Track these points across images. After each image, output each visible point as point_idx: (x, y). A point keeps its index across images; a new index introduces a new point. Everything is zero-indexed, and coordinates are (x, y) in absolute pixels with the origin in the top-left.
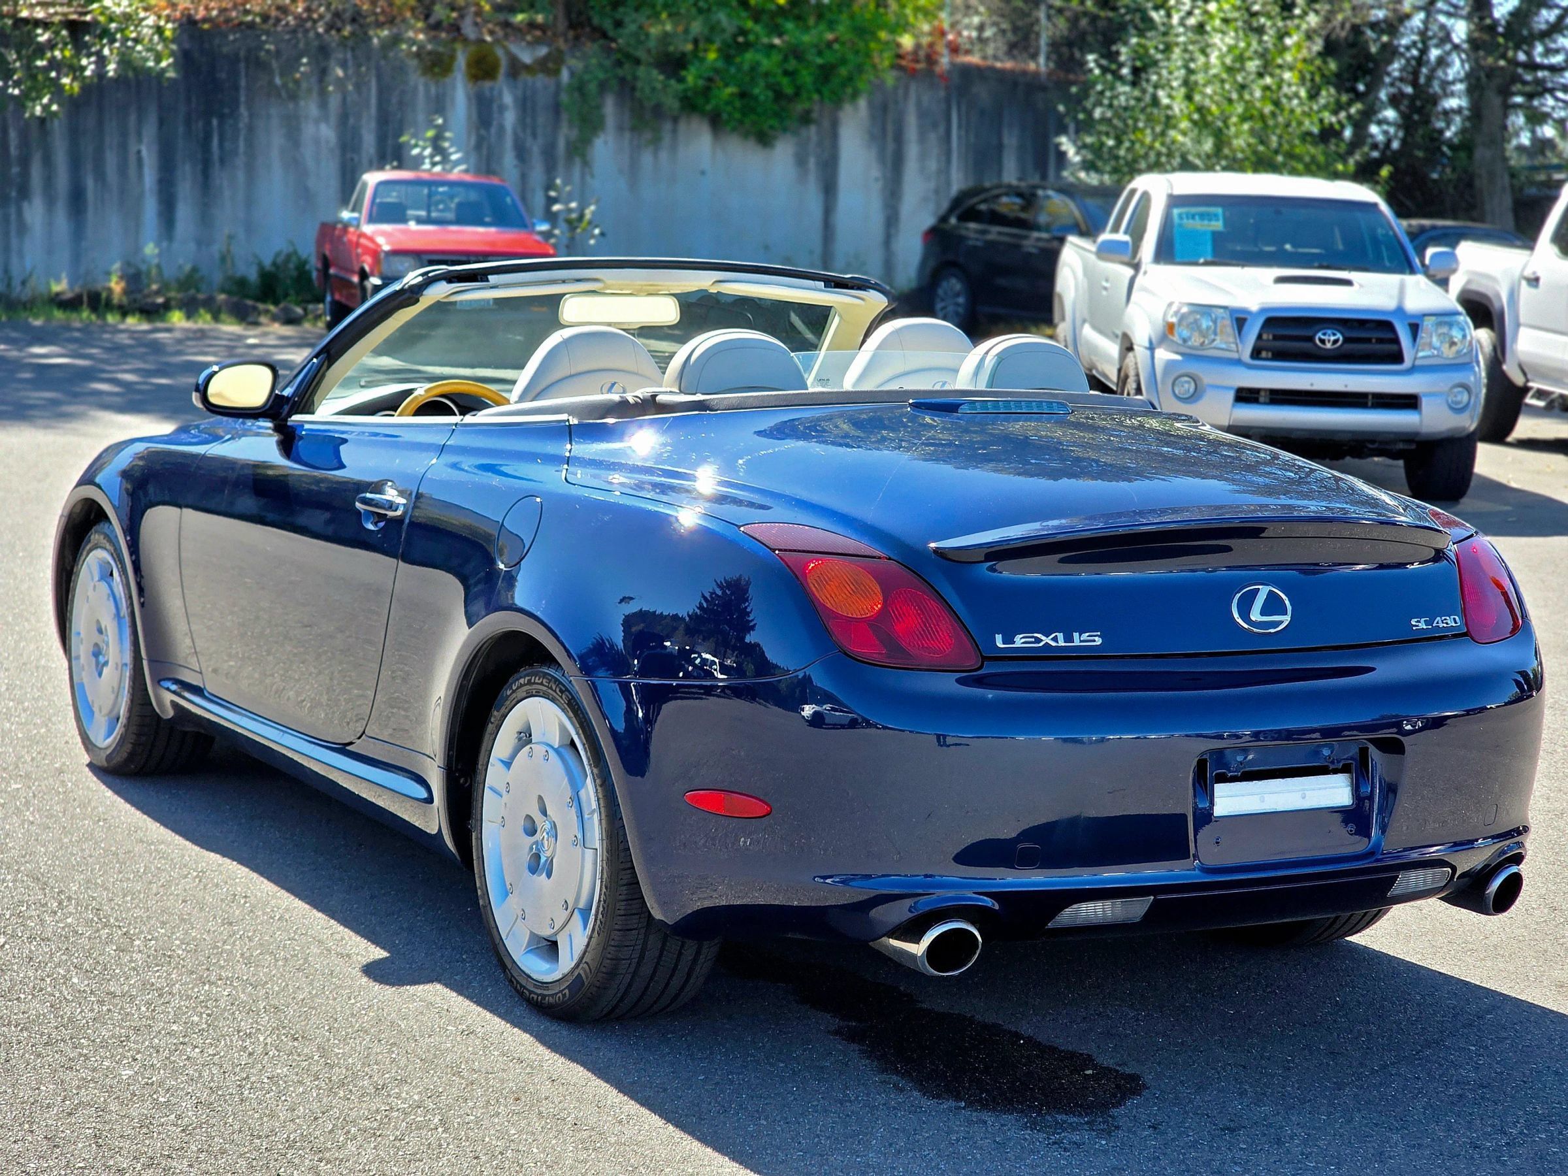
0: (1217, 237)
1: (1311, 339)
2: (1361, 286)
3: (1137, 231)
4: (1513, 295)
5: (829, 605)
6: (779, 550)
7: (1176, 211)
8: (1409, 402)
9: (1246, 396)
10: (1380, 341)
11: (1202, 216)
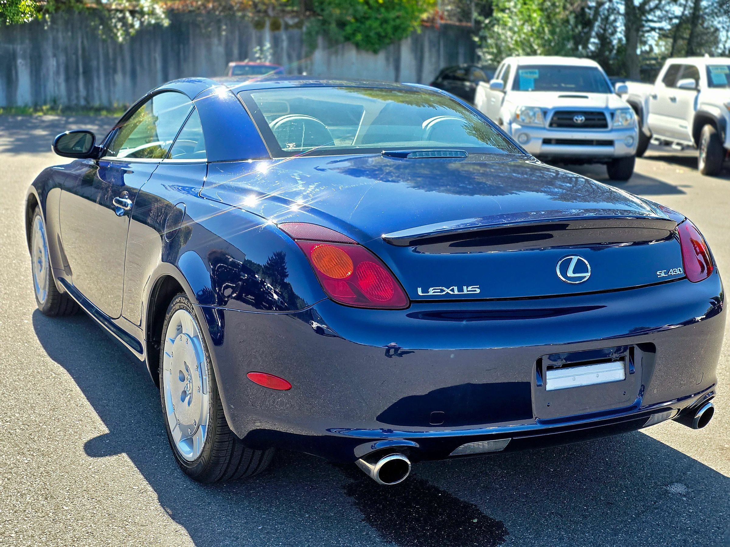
0: (536, 80)
1: (572, 119)
2: (592, 98)
3: (505, 78)
4: (647, 101)
5: (322, 271)
6: (298, 239)
7: (520, 71)
8: (610, 143)
9: (547, 142)
10: (599, 120)
11: (531, 73)
